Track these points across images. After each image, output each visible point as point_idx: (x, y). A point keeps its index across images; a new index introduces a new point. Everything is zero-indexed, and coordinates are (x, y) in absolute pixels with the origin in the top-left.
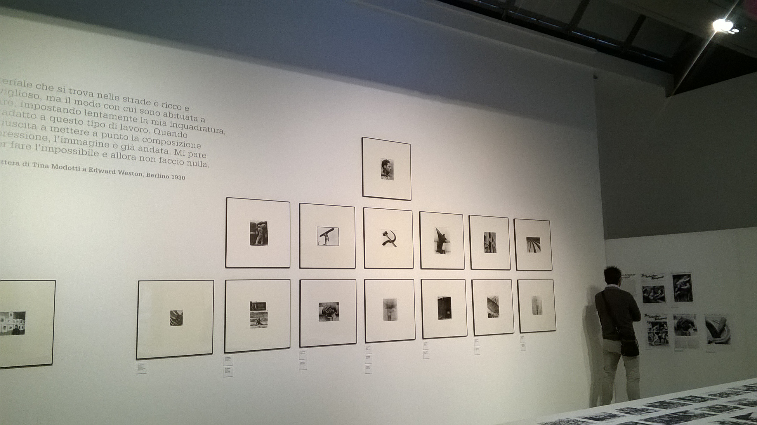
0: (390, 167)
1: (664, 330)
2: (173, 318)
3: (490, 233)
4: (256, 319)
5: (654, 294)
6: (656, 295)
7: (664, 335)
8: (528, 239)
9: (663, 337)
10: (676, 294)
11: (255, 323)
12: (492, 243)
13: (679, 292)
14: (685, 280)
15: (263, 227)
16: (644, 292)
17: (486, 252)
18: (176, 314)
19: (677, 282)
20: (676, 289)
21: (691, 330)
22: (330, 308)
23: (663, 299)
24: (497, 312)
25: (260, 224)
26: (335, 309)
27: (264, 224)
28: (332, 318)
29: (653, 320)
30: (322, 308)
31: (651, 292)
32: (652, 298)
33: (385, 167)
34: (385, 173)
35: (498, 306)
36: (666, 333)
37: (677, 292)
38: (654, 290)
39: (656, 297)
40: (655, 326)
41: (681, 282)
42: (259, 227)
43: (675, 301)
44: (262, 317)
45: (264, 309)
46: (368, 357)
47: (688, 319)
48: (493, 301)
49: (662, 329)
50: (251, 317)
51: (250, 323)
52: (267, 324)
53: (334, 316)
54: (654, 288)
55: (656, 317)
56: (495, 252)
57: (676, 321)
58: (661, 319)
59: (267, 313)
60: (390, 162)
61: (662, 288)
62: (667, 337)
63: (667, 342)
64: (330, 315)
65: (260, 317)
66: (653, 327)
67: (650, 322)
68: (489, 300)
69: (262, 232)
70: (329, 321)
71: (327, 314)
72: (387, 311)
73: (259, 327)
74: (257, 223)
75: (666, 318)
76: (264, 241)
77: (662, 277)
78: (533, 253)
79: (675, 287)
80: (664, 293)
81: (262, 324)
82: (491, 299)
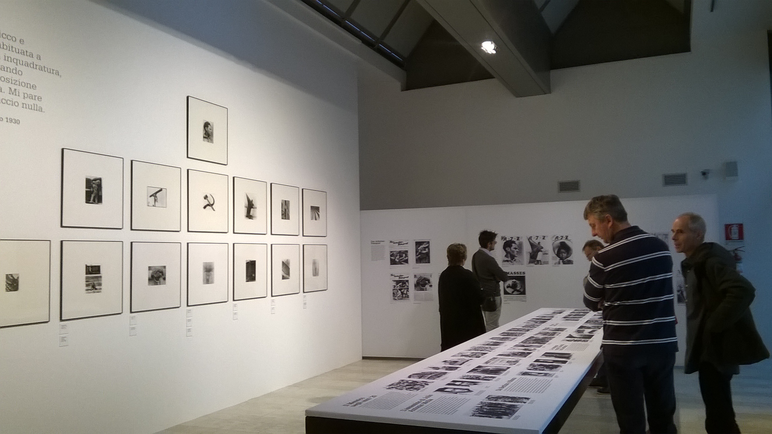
0: (210, 129)
1: (406, 287)
2: (9, 282)
3: (285, 201)
4: (91, 284)
5: (400, 257)
6: (401, 258)
7: (406, 290)
8: (312, 207)
9: (405, 292)
10: (417, 257)
11: (90, 288)
12: (287, 210)
13: (419, 256)
14: (425, 246)
15: (98, 184)
16: (391, 256)
17: (282, 218)
18: (12, 278)
19: (419, 247)
20: (418, 253)
21: (427, 286)
22: (158, 271)
23: (406, 261)
24: (288, 274)
25: (95, 180)
26: (162, 272)
27: (98, 181)
28: (160, 282)
29: (397, 279)
30: (151, 271)
31: (397, 256)
32: (397, 261)
33: (207, 130)
34: (206, 135)
35: (289, 269)
36: (407, 289)
37: (418, 256)
38: (400, 254)
39: (402, 259)
40: (399, 284)
41: (422, 248)
42: (94, 184)
43: (416, 263)
44: (96, 281)
45: (98, 272)
46: (189, 320)
47: (425, 277)
48: (286, 265)
49: (405, 286)
50: (87, 282)
51: (86, 288)
52: (101, 289)
53: (161, 279)
54: (400, 252)
55: (400, 277)
56: (289, 219)
57: (416, 279)
58: (404, 278)
59: (101, 277)
60: (211, 125)
61: (406, 252)
62: (408, 292)
63: (408, 297)
64: (158, 278)
65: (95, 281)
66: (397, 285)
67: (394, 281)
68: (283, 262)
69: (96, 189)
70: (157, 285)
71: (156, 278)
72: (206, 274)
73: (94, 292)
74: (92, 179)
75: (408, 277)
76: (99, 199)
77: (407, 244)
78: (314, 220)
79: (417, 252)
80: (408, 257)
81: (96, 289)
82: (284, 262)
